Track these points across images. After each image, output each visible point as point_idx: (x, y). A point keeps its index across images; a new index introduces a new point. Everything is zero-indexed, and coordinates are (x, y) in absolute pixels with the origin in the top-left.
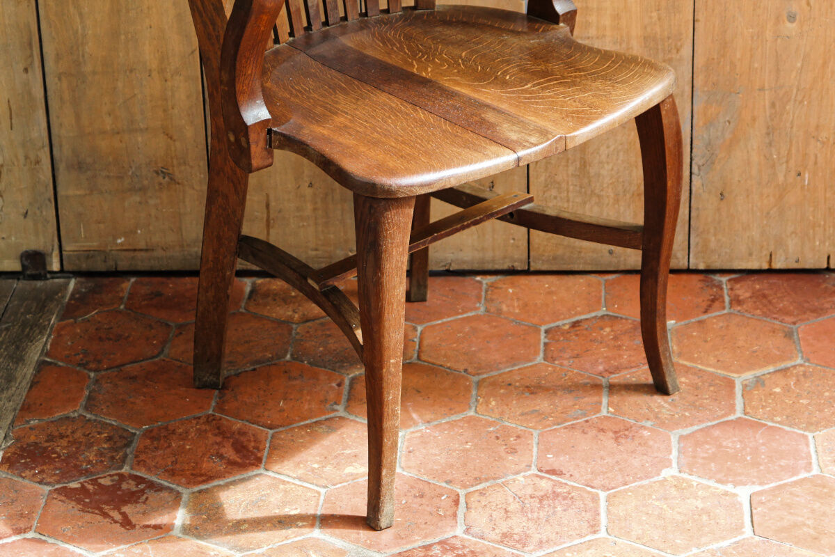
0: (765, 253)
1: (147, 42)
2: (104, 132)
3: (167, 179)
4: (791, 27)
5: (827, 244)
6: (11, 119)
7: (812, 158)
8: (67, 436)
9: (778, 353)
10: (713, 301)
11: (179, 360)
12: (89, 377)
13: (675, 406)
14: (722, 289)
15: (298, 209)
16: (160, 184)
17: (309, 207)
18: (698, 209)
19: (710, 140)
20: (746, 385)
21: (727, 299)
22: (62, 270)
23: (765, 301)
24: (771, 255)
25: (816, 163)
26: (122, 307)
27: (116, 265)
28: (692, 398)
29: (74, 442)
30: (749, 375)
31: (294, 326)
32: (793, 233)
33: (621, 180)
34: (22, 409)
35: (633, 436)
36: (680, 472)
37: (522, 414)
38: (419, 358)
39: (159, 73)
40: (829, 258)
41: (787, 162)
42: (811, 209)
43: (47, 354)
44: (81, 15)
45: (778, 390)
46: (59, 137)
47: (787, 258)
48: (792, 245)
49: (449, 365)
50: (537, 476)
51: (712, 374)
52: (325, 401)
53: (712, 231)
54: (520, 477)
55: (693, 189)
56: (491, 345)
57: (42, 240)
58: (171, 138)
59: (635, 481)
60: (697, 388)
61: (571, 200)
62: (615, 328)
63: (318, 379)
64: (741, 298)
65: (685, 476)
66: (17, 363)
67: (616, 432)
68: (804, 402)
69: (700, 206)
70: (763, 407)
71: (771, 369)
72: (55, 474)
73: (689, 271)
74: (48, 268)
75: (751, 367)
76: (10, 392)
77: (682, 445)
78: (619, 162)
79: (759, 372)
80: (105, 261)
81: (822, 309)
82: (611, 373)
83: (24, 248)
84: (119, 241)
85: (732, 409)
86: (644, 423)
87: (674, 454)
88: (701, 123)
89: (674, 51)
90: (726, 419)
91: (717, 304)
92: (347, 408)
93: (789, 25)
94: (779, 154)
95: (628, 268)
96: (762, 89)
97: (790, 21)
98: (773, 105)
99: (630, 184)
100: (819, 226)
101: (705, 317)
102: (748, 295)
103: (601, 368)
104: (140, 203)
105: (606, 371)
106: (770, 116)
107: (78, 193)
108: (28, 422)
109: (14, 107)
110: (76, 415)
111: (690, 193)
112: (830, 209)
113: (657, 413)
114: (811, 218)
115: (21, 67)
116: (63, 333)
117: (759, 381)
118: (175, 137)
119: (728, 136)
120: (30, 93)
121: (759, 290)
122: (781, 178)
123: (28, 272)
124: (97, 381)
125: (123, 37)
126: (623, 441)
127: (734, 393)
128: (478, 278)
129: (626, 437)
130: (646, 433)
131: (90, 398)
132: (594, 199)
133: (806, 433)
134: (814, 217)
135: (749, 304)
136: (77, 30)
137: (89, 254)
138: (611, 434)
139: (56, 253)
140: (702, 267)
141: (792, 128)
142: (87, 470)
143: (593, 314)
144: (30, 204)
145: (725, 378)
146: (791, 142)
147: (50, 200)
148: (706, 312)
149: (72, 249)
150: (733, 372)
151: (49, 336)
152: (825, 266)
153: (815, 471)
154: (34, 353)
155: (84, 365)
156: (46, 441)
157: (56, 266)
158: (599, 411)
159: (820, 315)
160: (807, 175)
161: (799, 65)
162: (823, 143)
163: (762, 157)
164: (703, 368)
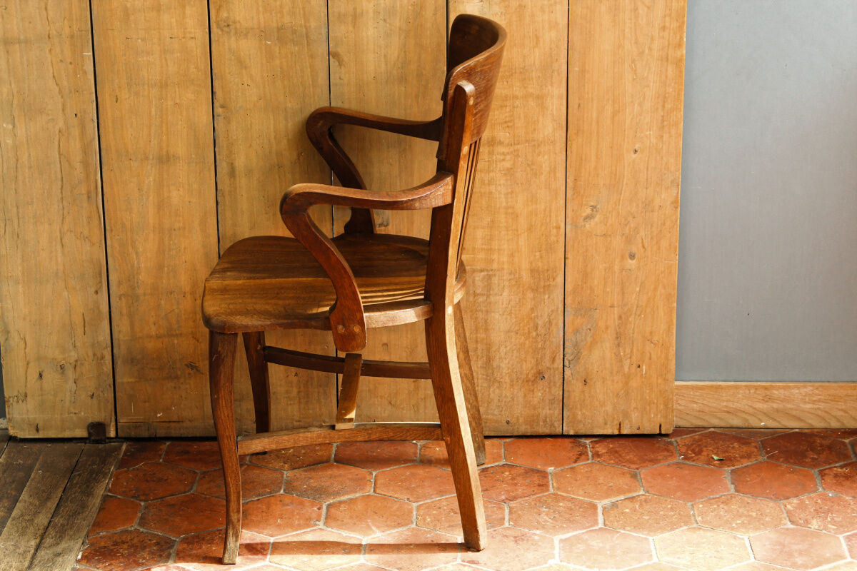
0: (616, 422)
1: (183, 272)
2: (151, 337)
3: (195, 370)
4: (632, 263)
5: (659, 416)
6: (84, 327)
7: (648, 355)
8: (127, 542)
9: (626, 487)
10: (580, 455)
11: (203, 494)
12: (140, 505)
13: (556, 521)
14: (586, 447)
15: (287, 392)
16: (189, 374)
17: (295, 390)
18: (568, 391)
19: (577, 342)
20: (605, 508)
21: (590, 454)
22: (117, 437)
23: (616, 455)
24: (620, 425)
25: (650, 359)
26: (161, 460)
27: (156, 433)
28: (567, 516)
29: (133, 546)
30: (607, 502)
31: (285, 472)
32: (634, 408)
33: (515, 370)
34: (94, 525)
35: (528, 540)
36: (561, 561)
37: (449, 526)
38: (374, 491)
39: (191, 294)
40: (660, 426)
41: (630, 358)
42: (648, 391)
43: (110, 491)
44: (137, 253)
45: (627, 510)
46: (119, 340)
47: (631, 427)
48: (635, 416)
49: (396, 496)
50: (462, 565)
51: (580, 501)
52: (310, 519)
53: (579, 406)
54: (449, 565)
55: (565, 376)
56: (426, 484)
57: (103, 415)
58: (198, 341)
59: (529, 568)
60: (571, 509)
61: (480, 385)
62: (512, 472)
63: (304, 505)
64: (600, 453)
65: (565, 564)
66: (88, 496)
67: (515, 537)
68: (646, 518)
69: (571, 389)
70: (618, 521)
71: (622, 497)
72: (120, 566)
73: (563, 436)
74: (107, 436)
75: (608, 496)
76: (84, 515)
77: (562, 545)
78: (514, 357)
79: (614, 499)
80: (148, 430)
81: (657, 460)
82: (511, 500)
83: (90, 421)
84: (159, 415)
85: (596, 522)
86: (535, 531)
87: (557, 551)
88: (571, 331)
89: (551, 280)
90: (591, 529)
91: (583, 457)
92: (325, 524)
93: (630, 261)
94: (625, 352)
95: (520, 434)
96: (612, 306)
97: (631, 259)
98: (620, 317)
99: (521, 374)
100: (654, 403)
101: (575, 465)
102: (604, 451)
103: (503, 497)
104: (175, 388)
105: (507, 499)
106: (618, 325)
107: (131, 380)
108: (98, 533)
109: (87, 319)
110: (133, 529)
111: (563, 380)
112: (660, 391)
113: (544, 525)
114: (648, 397)
115: (93, 290)
116: (120, 477)
117: (614, 505)
118: (200, 340)
119: (589, 339)
120: (98, 308)
121: (612, 448)
122: (626, 369)
123: (93, 438)
124: (146, 508)
125: (166, 269)
126: (521, 543)
127: (597, 512)
128: (414, 442)
129: (523, 540)
130: (536, 538)
131: (142, 518)
132: (497, 384)
133: (648, 537)
134: (650, 397)
135: (606, 457)
136: (134, 264)
137: (136, 425)
138: (512, 538)
139: (113, 423)
140: (572, 433)
141: (633, 334)
142: (143, 564)
143: (497, 464)
144: (96, 388)
145: (590, 503)
146: (633, 344)
147: (110, 386)
148: (575, 462)
149: (124, 421)
150: (595, 499)
151: (110, 479)
152: (658, 432)
153: (655, 560)
154: (100, 491)
155: (136, 498)
156: (112, 545)
157: (112, 434)
158: (503, 524)
159: (655, 464)
160: (644, 367)
161: (638, 289)
162: (655, 344)
163: (613, 355)
164: (575, 497)
